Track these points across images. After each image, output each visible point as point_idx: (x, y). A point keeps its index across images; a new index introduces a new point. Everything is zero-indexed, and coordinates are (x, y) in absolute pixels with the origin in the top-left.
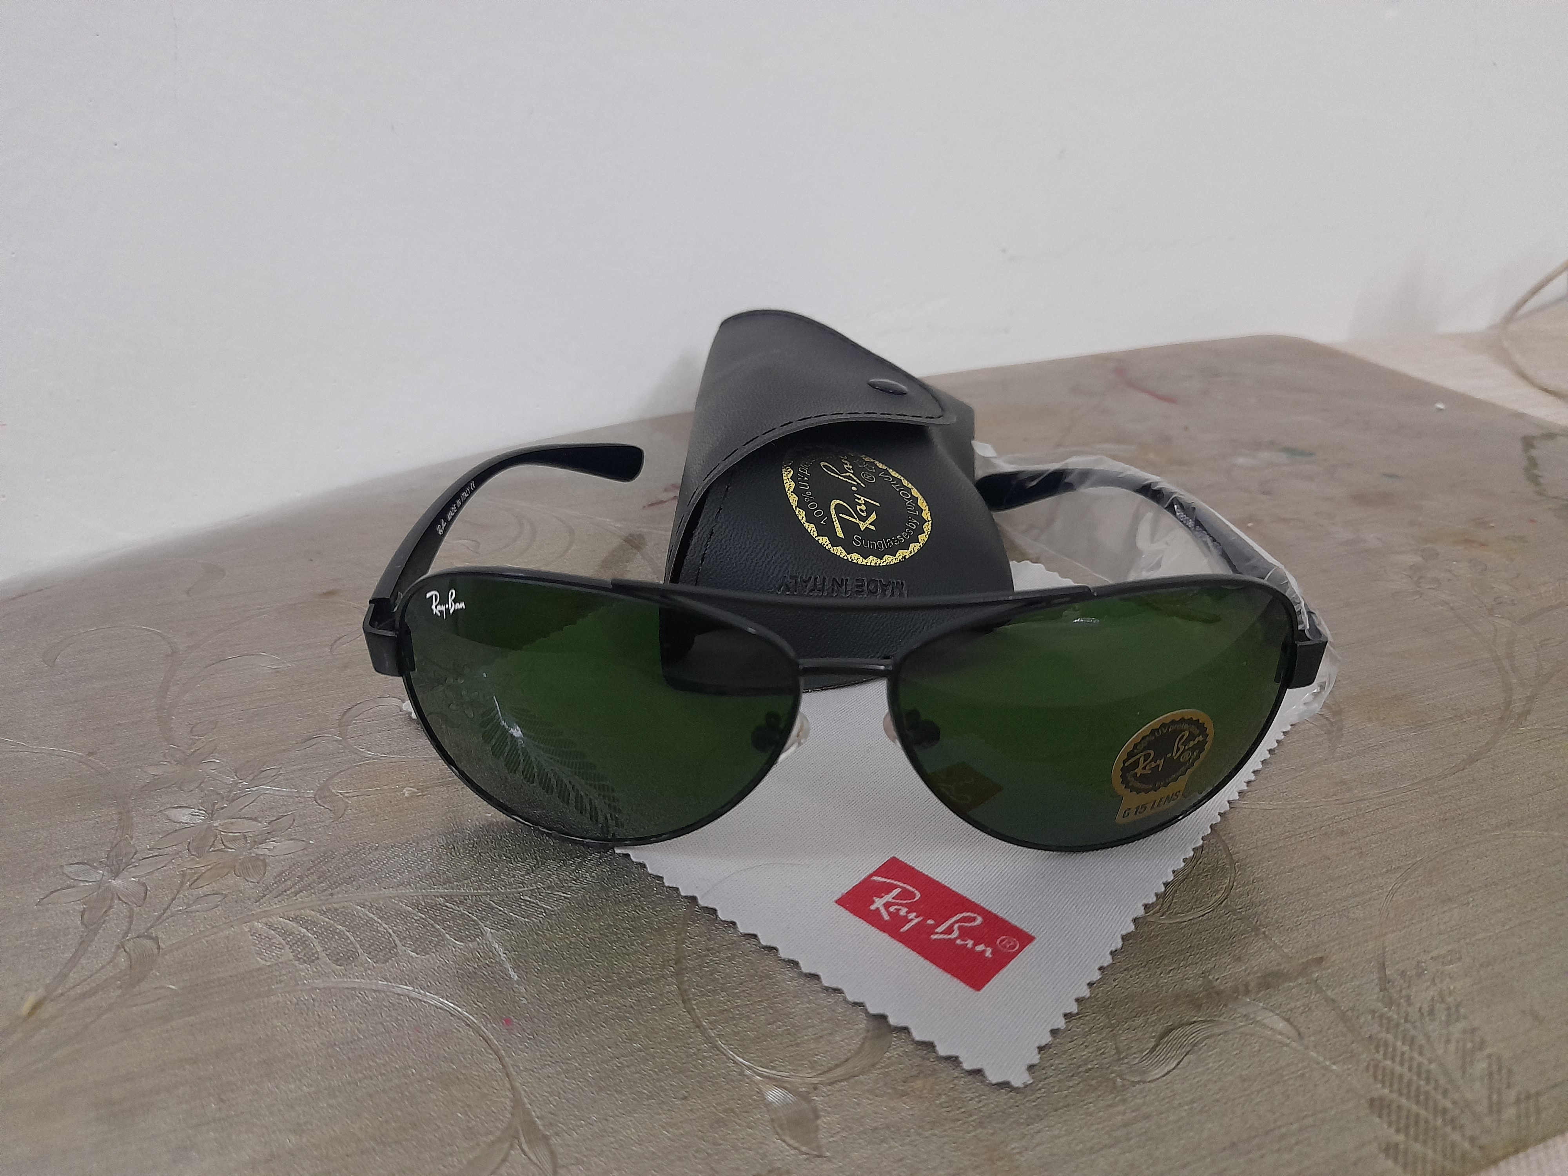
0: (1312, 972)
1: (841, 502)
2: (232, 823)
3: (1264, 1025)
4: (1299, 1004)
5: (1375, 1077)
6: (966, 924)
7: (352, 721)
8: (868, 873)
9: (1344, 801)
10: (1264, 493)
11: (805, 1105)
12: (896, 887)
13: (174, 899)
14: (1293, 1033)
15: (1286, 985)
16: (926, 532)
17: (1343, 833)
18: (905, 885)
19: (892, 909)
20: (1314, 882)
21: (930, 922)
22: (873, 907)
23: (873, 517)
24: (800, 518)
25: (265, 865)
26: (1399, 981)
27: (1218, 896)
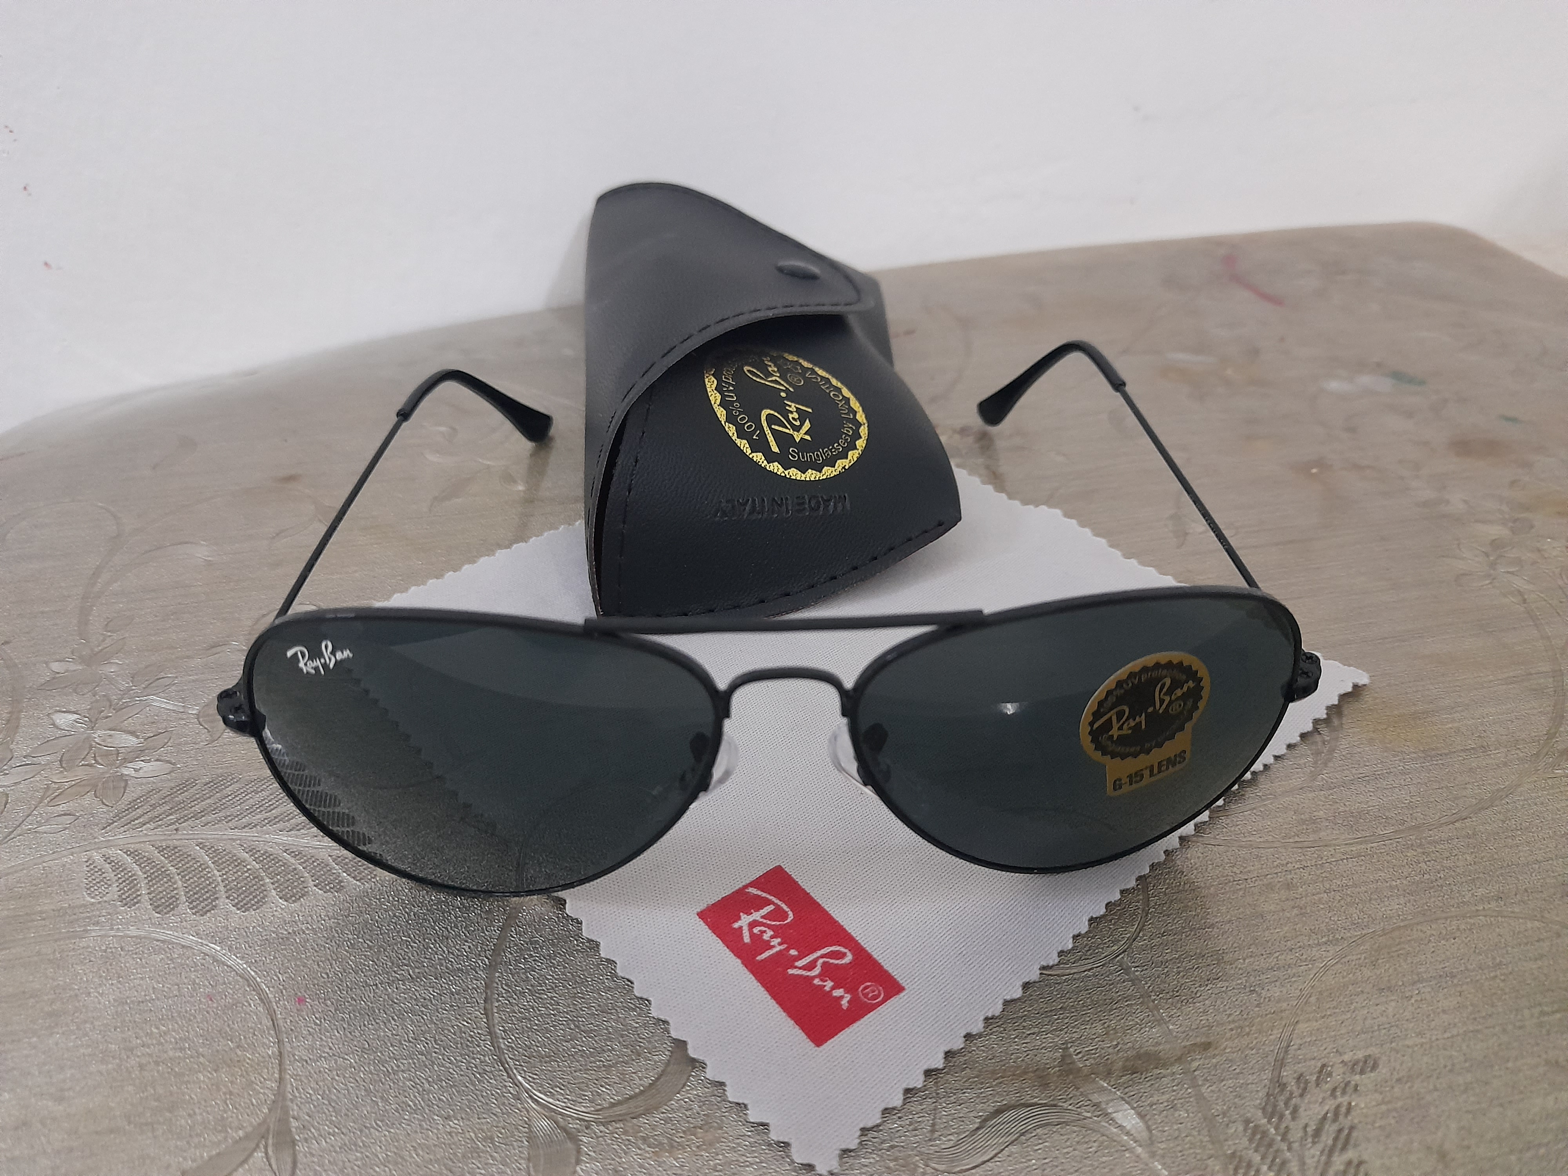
0: (1193, 1060)
2: (111, 736)
3: (1113, 1119)
4: (1164, 1098)
6: (832, 961)
8: (744, 883)
9: (1306, 844)
12: (769, 903)
13: (28, 816)
14: (1143, 1135)
15: (1157, 1072)
17: (1289, 886)
18: (779, 902)
19: (756, 930)
21: (793, 952)
22: (736, 925)
25: (125, 787)
26: (1292, 1086)
27: (1115, 948)
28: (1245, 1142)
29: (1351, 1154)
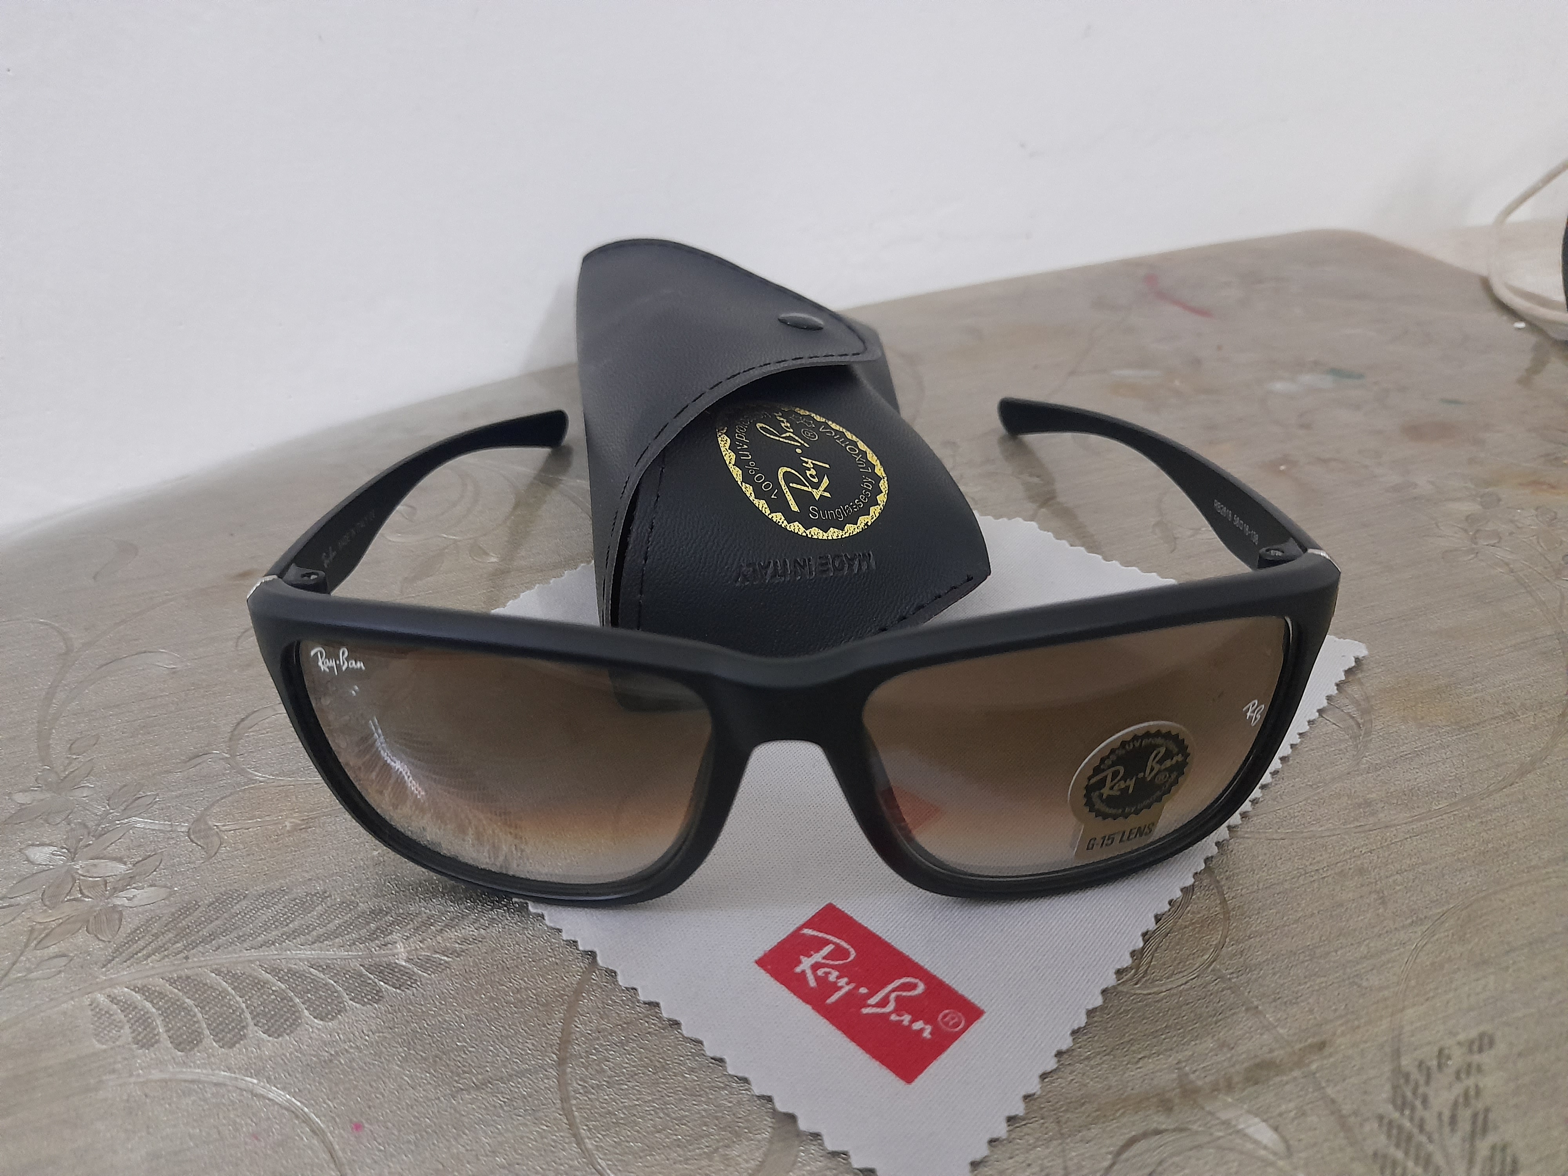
0: (1311, 1062)
1: (789, 470)
2: (95, 865)
3: (1245, 1135)
4: (1291, 1105)
6: (904, 994)
7: (245, 733)
8: (797, 925)
9: (1367, 828)
10: (1302, 427)
12: (828, 942)
13: (14, 964)
14: (1281, 1147)
15: (1277, 1079)
17: (1361, 871)
18: (838, 941)
19: (820, 972)
20: (1323, 938)
21: (863, 990)
22: (798, 970)
25: (121, 918)
26: (1415, 1075)
27: (1206, 957)
28: (1383, 1138)
29: (1492, 1138)
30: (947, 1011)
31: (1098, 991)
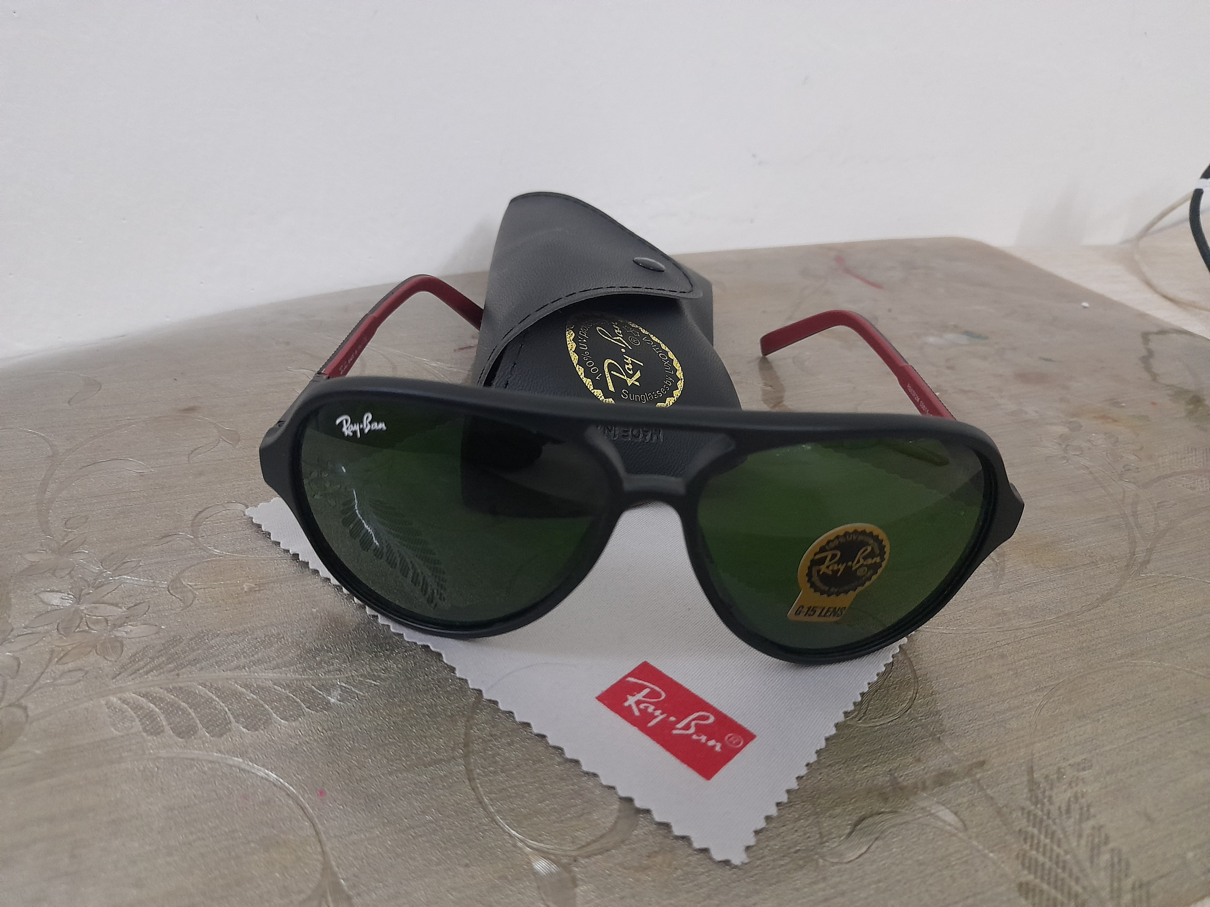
0: (976, 773)
1: (613, 362)
3: (937, 816)
4: (965, 800)
5: (1023, 864)
6: (701, 722)
7: (203, 522)
8: (624, 675)
9: (1005, 629)
10: (949, 368)
11: (566, 875)
12: (646, 687)
13: (42, 673)
14: (960, 825)
15: (955, 783)
16: (679, 388)
17: (1003, 656)
18: (653, 686)
19: (642, 706)
20: (980, 697)
21: (672, 719)
22: (626, 704)
23: (638, 374)
24: (580, 374)
25: (122, 645)
26: (1043, 783)
27: (904, 706)
28: (1025, 822)
29: (1093, 822)
30: (730, 734)
31: (832, 725)
